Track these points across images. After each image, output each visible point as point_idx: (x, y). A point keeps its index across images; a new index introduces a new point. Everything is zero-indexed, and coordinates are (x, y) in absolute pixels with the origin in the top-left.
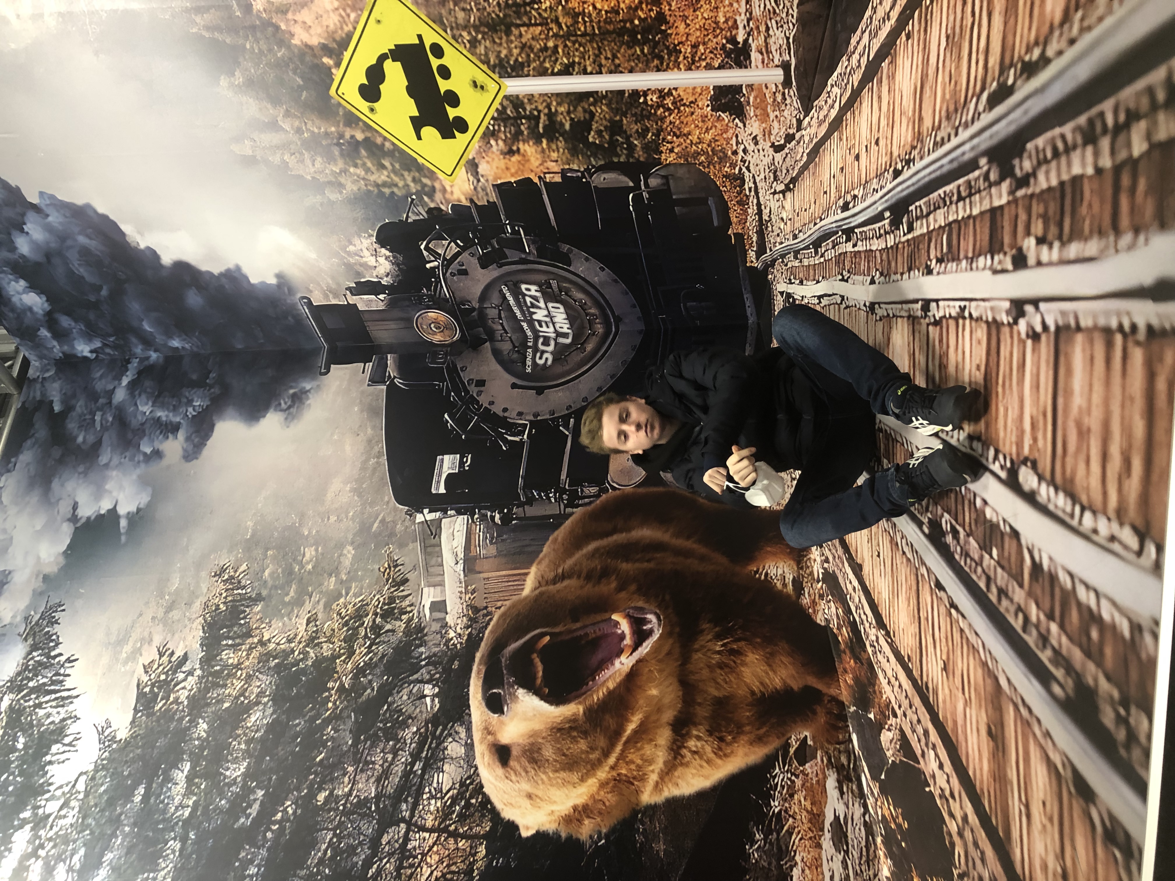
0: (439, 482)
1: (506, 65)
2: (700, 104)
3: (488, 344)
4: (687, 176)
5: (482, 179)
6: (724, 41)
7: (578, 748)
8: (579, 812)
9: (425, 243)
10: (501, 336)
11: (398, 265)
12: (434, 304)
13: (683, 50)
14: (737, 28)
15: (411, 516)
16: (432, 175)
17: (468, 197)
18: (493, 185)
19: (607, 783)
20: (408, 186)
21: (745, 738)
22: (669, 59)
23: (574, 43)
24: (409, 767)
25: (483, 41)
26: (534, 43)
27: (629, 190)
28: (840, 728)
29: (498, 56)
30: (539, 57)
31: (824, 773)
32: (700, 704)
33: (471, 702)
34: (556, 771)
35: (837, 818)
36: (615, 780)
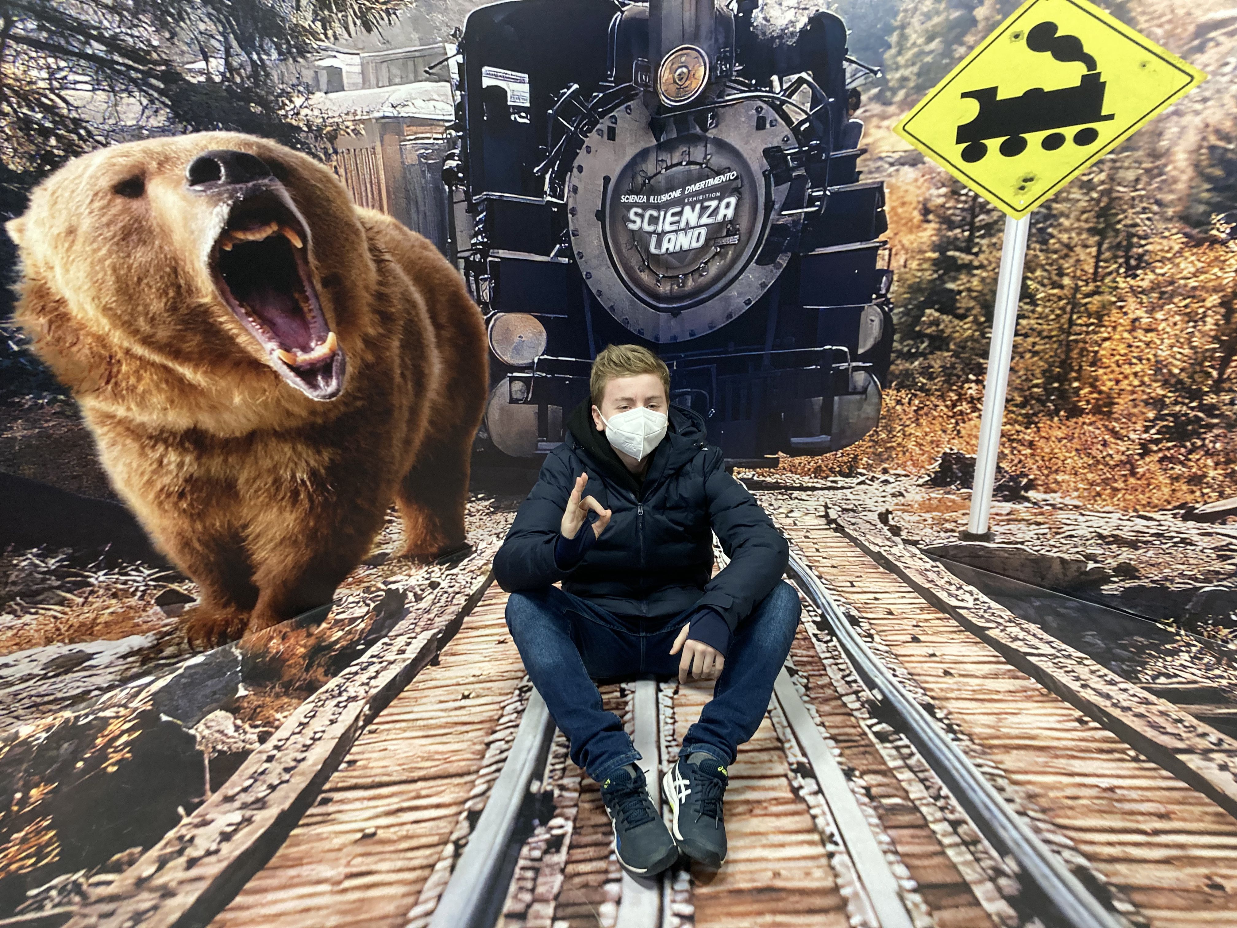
0: (496, 77)
1: (1048, 223)
2: (956, 441)
3: (655, 142)
4: (863, 416)
5: (893, 169)
6: (1032, 477)
7: (152, 300)
8: (56, 309)
9: (810, 79)
10: (662, 161)
11: (780, 37)
12: (717, 77)
13: (1029, 431)
14: (1045, 492)
15: (454, 35)
16: (907, 104)
17: (870, 148)
18: (882, 183)
19: (104, 346)
20: (897, 69)
21: (186, 524)
22: (1020, 414)
23: (1063, 309)
24: (95, 33)
25: (1087, 198)
26: (1072, 261)
27: (853, 348)
28: (209, 640)
29: (1062, 214)
30: (1051, 265)
31: (149, 630)
32: (225, 461)
33: (203, 133)
34: (114, 270)
35: (90, 657)
36: (111, 357)
